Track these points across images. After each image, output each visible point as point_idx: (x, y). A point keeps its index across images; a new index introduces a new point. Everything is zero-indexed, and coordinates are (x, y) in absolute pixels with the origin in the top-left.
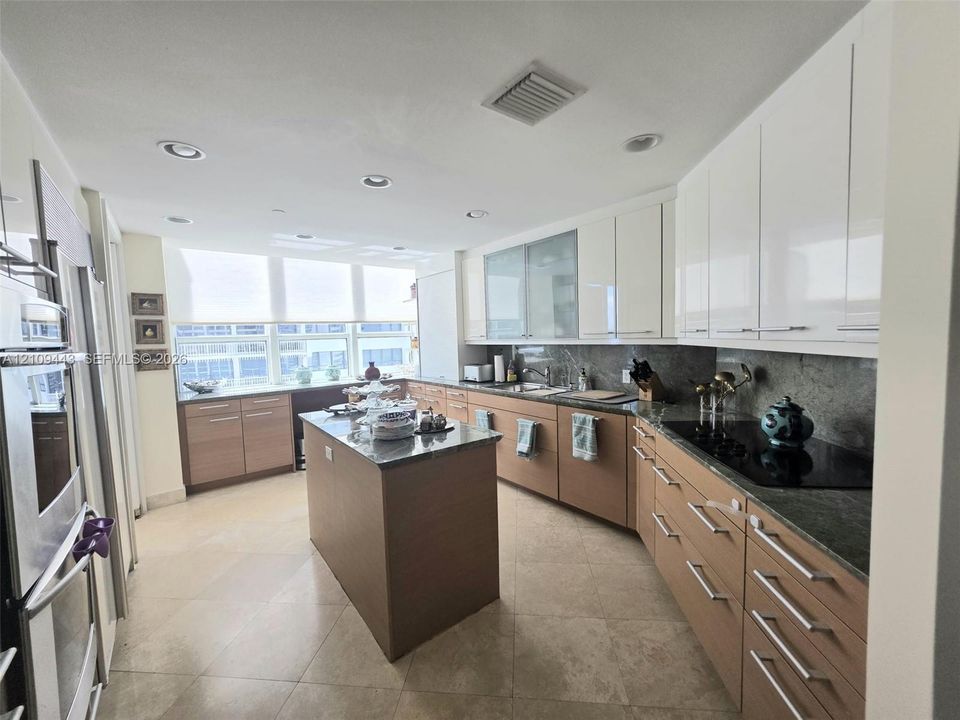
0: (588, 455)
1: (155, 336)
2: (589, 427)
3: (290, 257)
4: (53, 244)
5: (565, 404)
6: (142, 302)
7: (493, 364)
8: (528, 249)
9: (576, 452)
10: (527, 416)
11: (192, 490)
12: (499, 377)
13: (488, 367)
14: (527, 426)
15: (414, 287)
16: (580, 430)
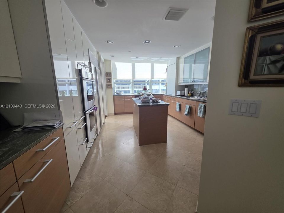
0: (201, 115)
1: (110, 81)
2: (203, 107)
3: (136, 63)
4: (91, 63)
5: (198, 101)
6: (108, 74)
7: (185, 90)
8: (196, 55)
9: (198, 114)
10: (188, 104)
11: (116, 114)
12: (186, 94)
13: (184, 91)
14: (188, 107)
15: (167, 69)
16: (200, 108)
